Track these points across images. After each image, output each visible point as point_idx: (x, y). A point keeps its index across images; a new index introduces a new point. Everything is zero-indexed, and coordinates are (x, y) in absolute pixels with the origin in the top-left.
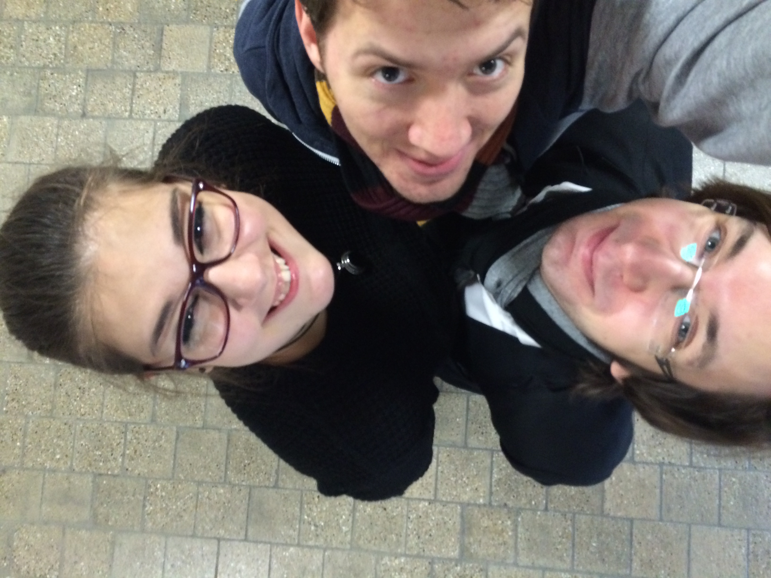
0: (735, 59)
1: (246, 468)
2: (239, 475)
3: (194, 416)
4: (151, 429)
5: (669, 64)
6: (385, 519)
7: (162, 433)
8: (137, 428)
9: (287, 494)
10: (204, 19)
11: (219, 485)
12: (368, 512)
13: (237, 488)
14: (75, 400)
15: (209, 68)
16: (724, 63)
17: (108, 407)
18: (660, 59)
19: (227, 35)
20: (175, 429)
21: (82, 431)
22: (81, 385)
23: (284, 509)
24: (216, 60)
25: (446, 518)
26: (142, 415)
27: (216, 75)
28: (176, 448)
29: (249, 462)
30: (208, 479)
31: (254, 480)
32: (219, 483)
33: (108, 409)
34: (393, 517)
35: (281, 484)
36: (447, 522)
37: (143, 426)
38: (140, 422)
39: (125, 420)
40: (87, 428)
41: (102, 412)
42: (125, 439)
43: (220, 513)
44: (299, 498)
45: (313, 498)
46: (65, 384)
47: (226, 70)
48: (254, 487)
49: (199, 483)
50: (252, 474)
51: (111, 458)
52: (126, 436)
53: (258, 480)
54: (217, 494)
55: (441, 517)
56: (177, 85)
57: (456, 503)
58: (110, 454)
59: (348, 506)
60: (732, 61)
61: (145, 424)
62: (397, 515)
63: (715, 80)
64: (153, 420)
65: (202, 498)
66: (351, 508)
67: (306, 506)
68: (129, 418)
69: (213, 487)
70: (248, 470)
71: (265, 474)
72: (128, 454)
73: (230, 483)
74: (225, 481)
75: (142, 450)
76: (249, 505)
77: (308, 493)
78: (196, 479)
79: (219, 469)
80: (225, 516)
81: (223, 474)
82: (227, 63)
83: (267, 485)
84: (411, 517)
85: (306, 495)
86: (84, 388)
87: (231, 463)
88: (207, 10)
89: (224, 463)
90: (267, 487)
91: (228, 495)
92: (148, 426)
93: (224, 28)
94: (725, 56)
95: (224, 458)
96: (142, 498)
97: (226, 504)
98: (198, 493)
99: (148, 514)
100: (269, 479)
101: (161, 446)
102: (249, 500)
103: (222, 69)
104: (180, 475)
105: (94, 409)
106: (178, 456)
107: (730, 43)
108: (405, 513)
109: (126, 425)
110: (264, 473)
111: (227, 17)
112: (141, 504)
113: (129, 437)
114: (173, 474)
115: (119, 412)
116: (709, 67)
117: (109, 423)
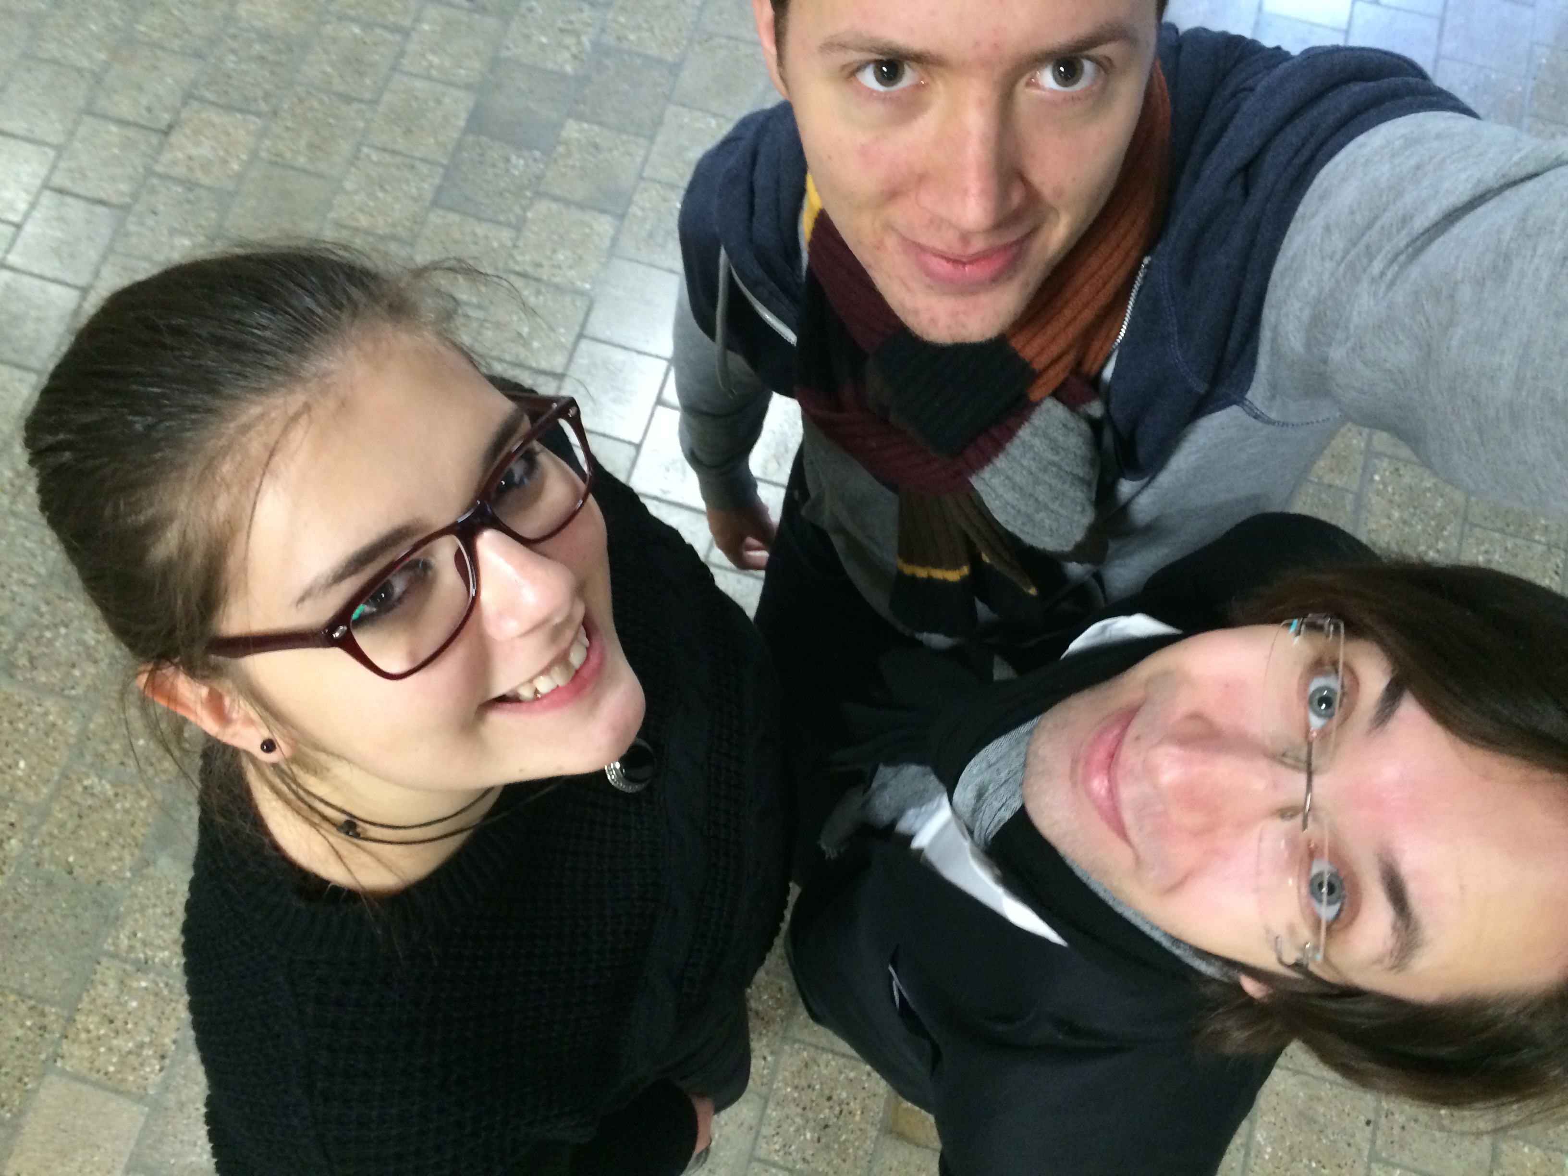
10: (26, 1084)
15: (141, 1099)
19: (83, 1036)
24: (131, 1078)
27: (165, 1087)
82: (148, 1052)
93: (64, 1041)
103: (157, 1067)
111: (44, 1028)
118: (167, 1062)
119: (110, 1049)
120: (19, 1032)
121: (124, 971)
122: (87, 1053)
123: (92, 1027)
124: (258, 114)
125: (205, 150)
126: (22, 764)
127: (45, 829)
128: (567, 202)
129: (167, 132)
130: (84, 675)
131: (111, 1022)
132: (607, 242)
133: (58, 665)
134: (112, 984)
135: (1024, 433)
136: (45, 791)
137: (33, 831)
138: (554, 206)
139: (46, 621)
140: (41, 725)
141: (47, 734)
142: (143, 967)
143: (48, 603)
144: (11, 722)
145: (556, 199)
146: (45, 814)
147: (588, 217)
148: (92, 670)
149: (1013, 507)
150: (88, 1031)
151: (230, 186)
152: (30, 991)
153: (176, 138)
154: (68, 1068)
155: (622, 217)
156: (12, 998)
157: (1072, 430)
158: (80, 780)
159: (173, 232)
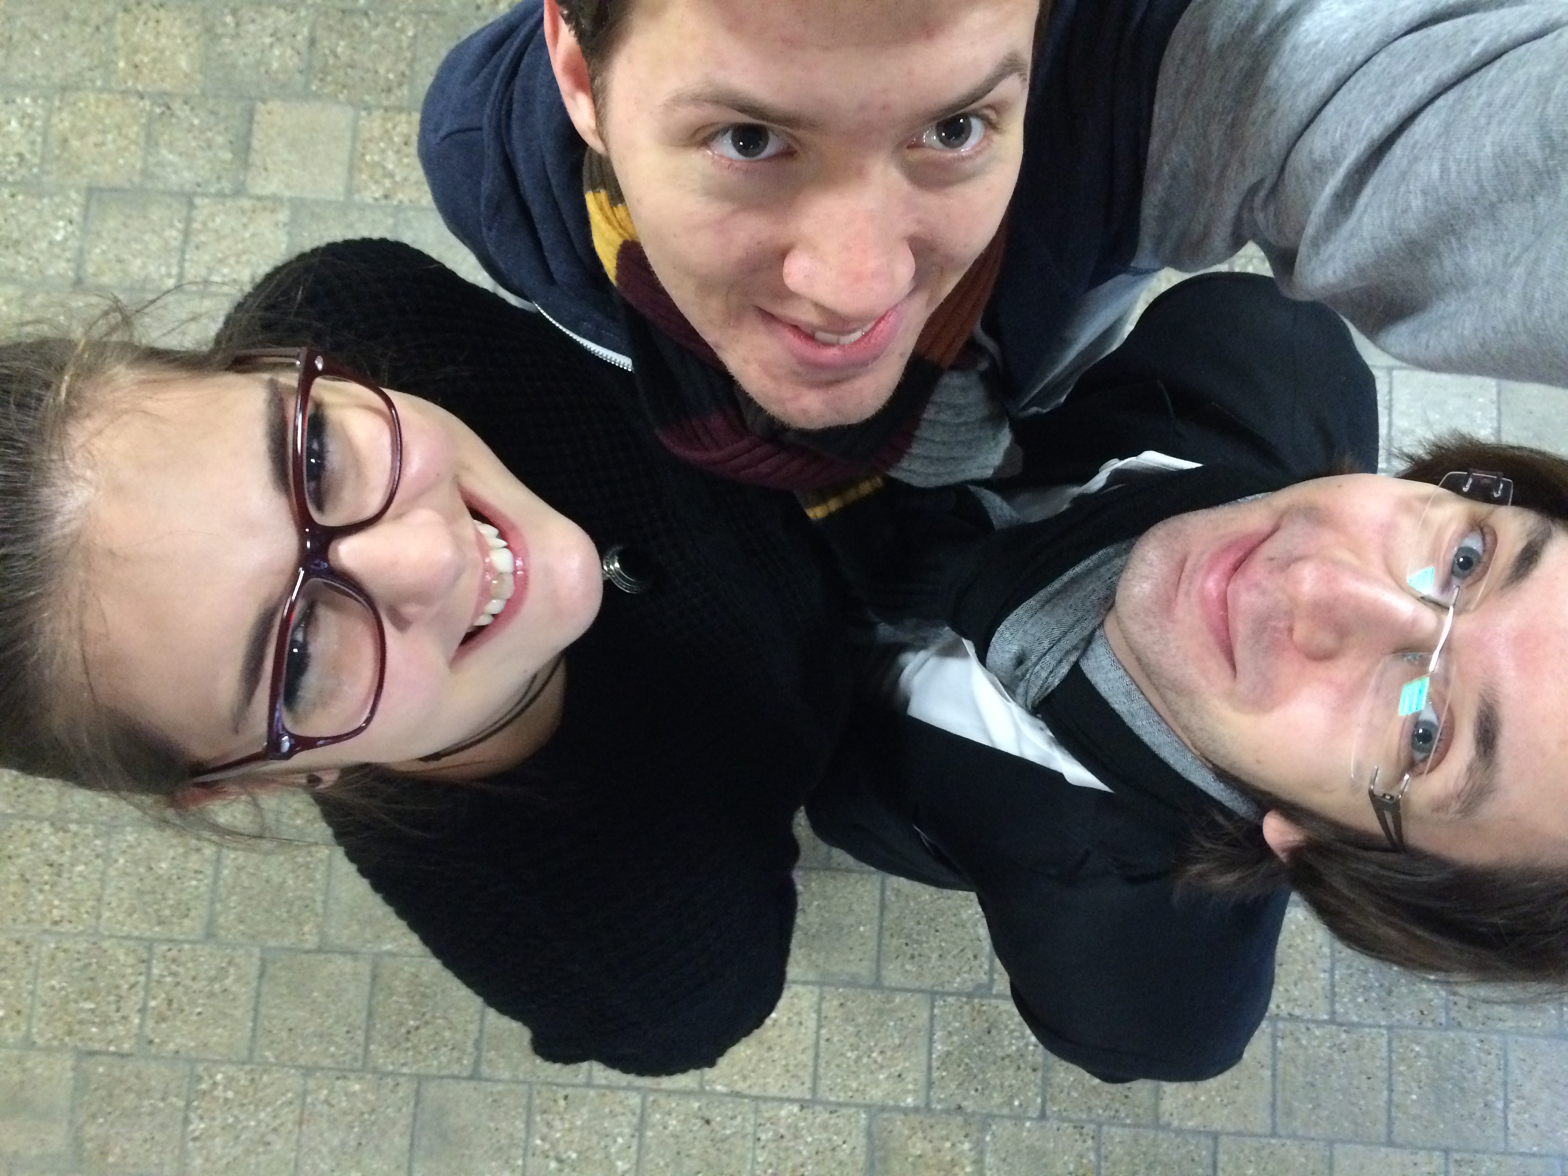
0: (1459, 162)
1: (411, 1037)
2: (395, 1052)
3: (300, 924)
4: (204, 951)
5: (1320, 169)
6: (708, 1143)
7: (230, 963)
8: (174, 953)
9: (499, 1093)
10: (342, 92)
11: (352, 1076)
12: (671, 1128)
13: (390, 1081)
14: (41, 891)
15: (350, 191)
16: (1436, 169)
17: (113, 905)
18: (1300, 159)
19: (389, 125)
20: (256, 952)
21: (53, 958)
22: (54, 857)
23: (492, 1125)
24: (364, 177)
25: (835, 1138)
26: (187, 922)
27: (363, 207)
28: (258, 995)
29: (418, 1023)
30: (327, 1062)
31: (429, 1062)
32: (353, 1071)
33: (112, 910)
34: (724, 1140)
35: (485, 1070)
36: (839, 1146)
37: (187, 947)
38: (182, 937)
39: (148, 934)
40: (65, 951)
41: (99, 917)
42: (149, 974)
43: (352, 1136)
44: (524, 1101)
45: (555, 1101)
46: (18, 856)
47: (386, 197)
48: (428, 1078)
49: (308, 1071)
50: (424, 1050)
51: (116, 1016)
52: (149, 968)
53: (435, 1063)
54: (346, 1094)
55: (824, 1136)
56: (280, 225)
57: (857, 1106)
58: (113, 1007)
59: (630, 1116)
60: (1453, 168)
61: (193, 942)
62: (734, 1134)
63: (1417, 202)
64: (210, 935)
65: (313, 1104)
66: (635, 1120)
67: (538, 1118)
68: (157, 929)
69: (338, 1078)
70: (416, 1041)
71: (453, 1049)
72: (153, 1008)
73: (375, 1071)
74: (365, 1064)
75: (185, 999)
76: (415, 1116)
77: (544, 1089)
78: (302, 1061)
79: (352, 1038)
80: (364, 1142)
81: (359, 1051)
82: (388, 183)
83: (456, 1072)
84: (763, 1137)
85: (539, 1093)
86: (61, 865)
87: (378, 1026)
88: (346, 74)
89: (364, 1026)
90: (455, 1077)
91: (371, 1097)
92: (199, 947)
93: (382, 111)
94: (1437, 155)
95: (364, 1014)
96: (181, 1104)
97: (366, 1116)
98: (305, 1093)
99: (195, 1139)
100: (459, 1060)
101: (225, 990)
102: (416, 1104)
103: (377, 195)
104: (268, 1054)
105: (83, 910)
106: (263, 1010)
107: (1447, 127)
108: (749, 1129)
109: (150, 944)
110: (450, 1047)
111: (389, 90)
112: (180, 1116)
113: (156, 971)
114: (251, 1051)
115: (135, 916)
116: (1403, 176)
117: (114, 941)
118: (383, 202)
120: (382, 71)
122: (377, 133)
123: (398, 129)
150: (394, 128)
152: (417, 67)
154: (361, 122)
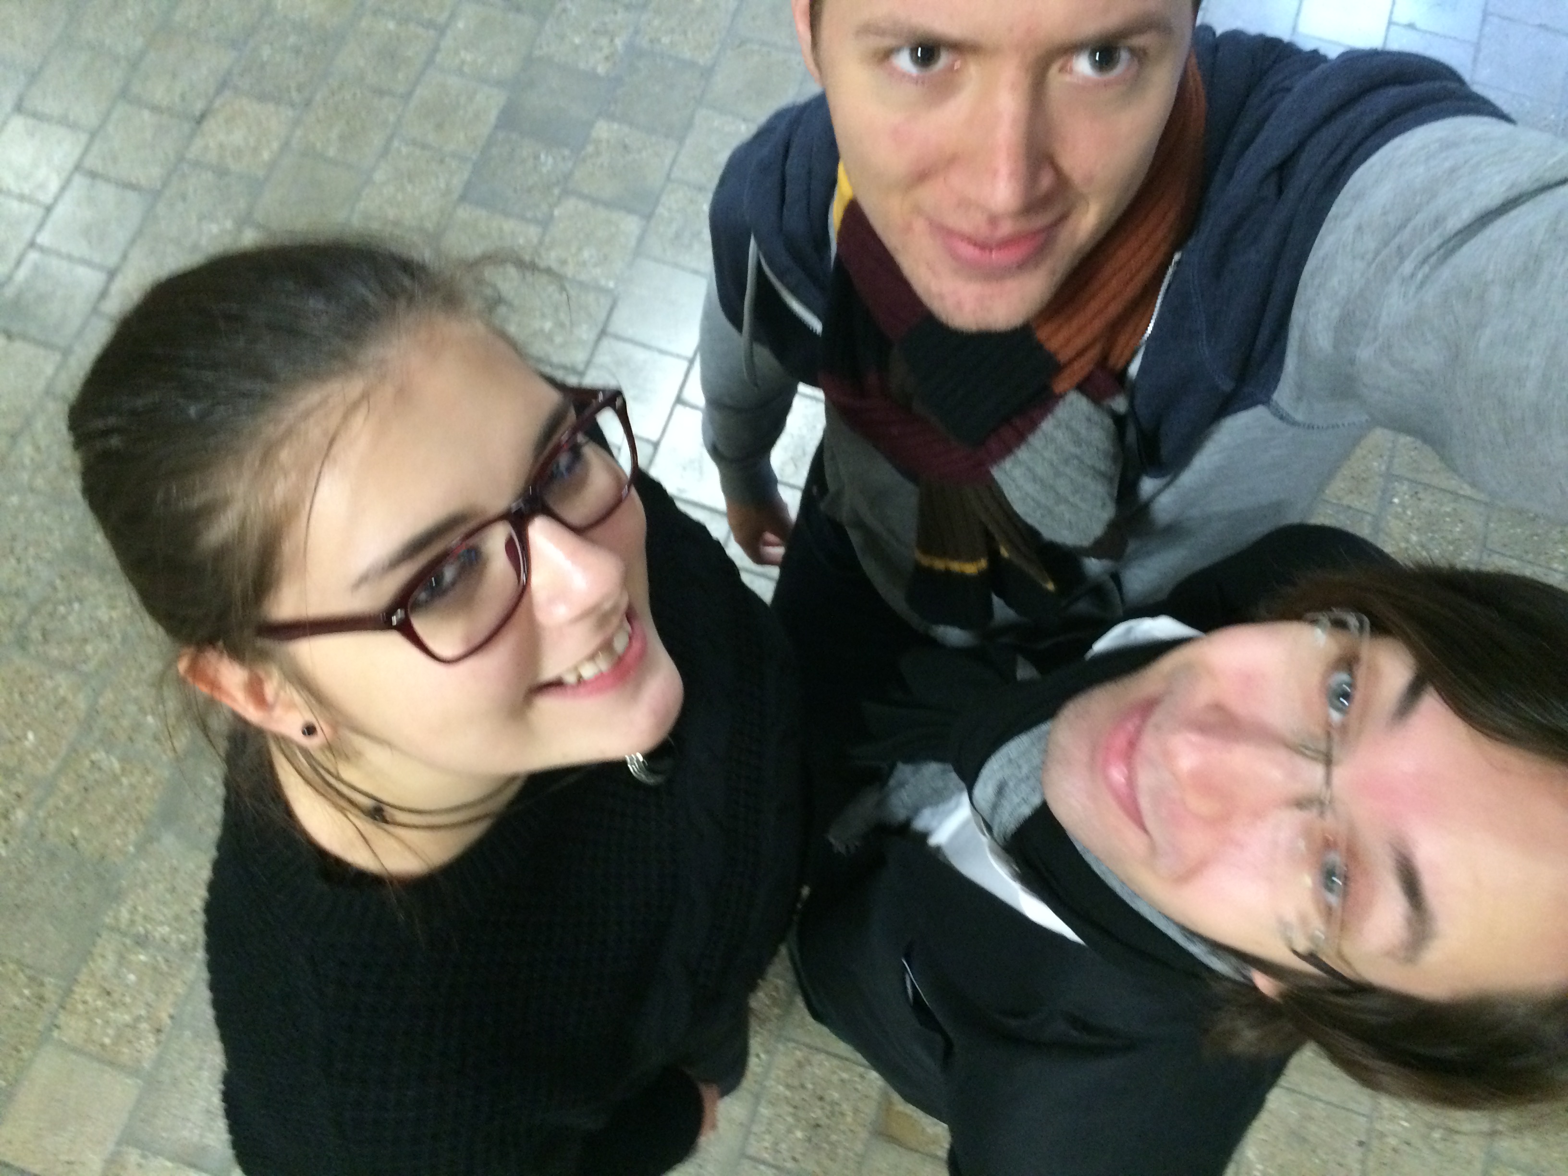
10: (22, 1054)
24: (126, 1051)
47: (159, 1031)
93: (61, 1013)
103: (153, 1041)
118: (163, 1037)
119: (107, 1022)
120: (16, 1001)
121: (124, 945)
122: (83, 1024)
123: (88, 998)
124: (292, 105)
125: (237, 137)
126: (31, 736)
127: (51, 802)
128: (595, 201)
129: (201, 119)
130: (95, 652)
131: (109, 994)
132: (633, 242)
133: (70, 640)
134: (112, 958)
135: (1047, 425)
136: (52, 765)
137: (38, 804)
138: (582, 206)
139: (61, 595)
140: (52, 698)
141: (57, 708)
142: (142, 942)
143: (63, 578)
144: (21, 694)
145: (583, 197)
146: (51, 787)
147: (615, 216)
148: (105, 647)
149: (1033, 499)
150: (85, 1002)
151: (261, 174)
152: (29, 961)
153: (210, 125)
154: (65, 1039)
155: (648, 217)
156: (12, 967)
157: (1096, 424)
158: (87, 754)
159: (201, 218)
